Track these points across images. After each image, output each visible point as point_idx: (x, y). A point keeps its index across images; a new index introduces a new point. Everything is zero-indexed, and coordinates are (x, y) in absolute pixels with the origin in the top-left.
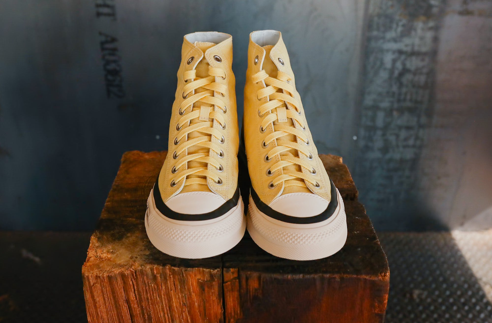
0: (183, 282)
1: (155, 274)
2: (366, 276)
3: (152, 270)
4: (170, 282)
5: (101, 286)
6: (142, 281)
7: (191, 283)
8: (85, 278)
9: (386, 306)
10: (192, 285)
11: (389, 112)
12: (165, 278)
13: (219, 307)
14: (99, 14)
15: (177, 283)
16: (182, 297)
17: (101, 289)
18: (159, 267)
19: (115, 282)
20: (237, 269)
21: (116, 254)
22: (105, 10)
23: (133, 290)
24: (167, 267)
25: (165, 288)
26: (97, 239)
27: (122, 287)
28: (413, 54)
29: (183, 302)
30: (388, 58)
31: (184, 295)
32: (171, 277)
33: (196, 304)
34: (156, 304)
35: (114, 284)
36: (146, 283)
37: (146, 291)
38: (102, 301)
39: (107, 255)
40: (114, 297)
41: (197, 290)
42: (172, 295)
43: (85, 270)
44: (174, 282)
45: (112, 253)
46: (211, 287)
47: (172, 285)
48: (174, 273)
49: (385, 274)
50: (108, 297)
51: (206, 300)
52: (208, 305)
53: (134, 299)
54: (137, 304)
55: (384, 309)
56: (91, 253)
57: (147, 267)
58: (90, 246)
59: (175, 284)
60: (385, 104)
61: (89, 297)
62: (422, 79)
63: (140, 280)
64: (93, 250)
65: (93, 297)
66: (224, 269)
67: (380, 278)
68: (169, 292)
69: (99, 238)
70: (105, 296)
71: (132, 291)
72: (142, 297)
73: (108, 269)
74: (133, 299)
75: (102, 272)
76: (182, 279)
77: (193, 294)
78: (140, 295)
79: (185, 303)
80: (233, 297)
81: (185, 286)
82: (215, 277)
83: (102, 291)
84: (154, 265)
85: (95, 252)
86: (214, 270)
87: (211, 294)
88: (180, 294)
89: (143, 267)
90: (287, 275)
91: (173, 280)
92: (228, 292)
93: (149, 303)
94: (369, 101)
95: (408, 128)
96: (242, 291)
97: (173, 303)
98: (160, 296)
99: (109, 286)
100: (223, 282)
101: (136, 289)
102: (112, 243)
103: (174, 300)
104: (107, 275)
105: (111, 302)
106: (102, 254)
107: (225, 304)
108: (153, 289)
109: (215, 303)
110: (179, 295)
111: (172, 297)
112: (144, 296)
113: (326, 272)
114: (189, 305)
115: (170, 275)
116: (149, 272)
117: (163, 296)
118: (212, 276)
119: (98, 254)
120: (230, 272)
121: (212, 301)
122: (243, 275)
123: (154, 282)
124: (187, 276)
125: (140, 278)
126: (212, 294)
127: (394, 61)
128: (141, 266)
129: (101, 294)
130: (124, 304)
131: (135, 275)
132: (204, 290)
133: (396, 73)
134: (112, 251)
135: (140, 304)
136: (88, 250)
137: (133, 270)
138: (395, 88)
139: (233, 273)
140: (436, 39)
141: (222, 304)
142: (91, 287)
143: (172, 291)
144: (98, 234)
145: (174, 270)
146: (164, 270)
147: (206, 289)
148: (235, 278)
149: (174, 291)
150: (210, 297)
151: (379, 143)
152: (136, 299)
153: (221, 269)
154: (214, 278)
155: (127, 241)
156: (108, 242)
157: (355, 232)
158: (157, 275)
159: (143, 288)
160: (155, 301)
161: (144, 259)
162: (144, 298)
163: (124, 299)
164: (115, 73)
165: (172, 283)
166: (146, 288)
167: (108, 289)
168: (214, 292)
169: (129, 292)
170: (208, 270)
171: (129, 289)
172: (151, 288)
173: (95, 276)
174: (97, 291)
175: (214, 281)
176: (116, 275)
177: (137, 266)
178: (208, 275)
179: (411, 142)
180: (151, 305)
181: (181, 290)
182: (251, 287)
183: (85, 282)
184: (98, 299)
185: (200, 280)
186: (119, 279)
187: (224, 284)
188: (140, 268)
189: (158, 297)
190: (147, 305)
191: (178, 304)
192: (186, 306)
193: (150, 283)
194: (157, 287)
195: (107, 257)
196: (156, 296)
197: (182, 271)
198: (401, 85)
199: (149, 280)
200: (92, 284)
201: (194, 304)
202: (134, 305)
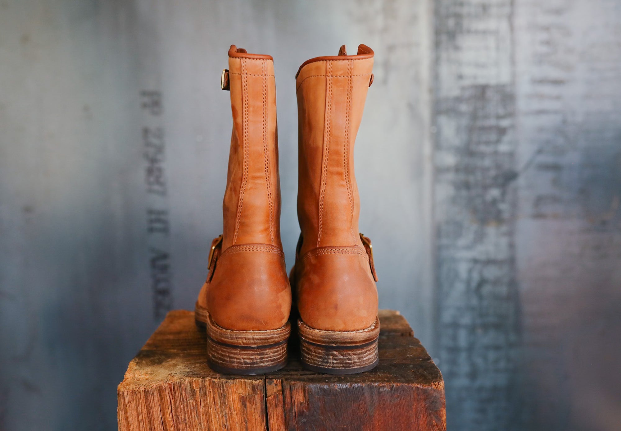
0: (223, 397)
1: (194, 389)
2: (418, 385)
3: (191, 384)
4: (210, 399)
5: (136, 405)
6: (181, 398)
7: (232, 398)
8: (120, 394)
9: (445, 424)
10: (233, 401)
11: (472, 329)
12: (205, 393)
13: (263, 428)
14: (151, 230)
15: (217, 398)
16: (222, 415)
17: (136, 408)
18: (198, 380)
19: (151, 398)
20: (280, 380)
21: (154, 374)
22: (158, 225)
23: (170, 407)
24: (207, 379)
25: (204, 407)
26: (135, 363)
27: (158, 405)
28: (489, 262)
29: (223, 423)
30: (463, 269)
31: (224, 414)
32: (210, 392)
33: (237, 425)
34: (194, 426)
35: (150, 401)
36: (184, 399)
37: (184, 410)
38: (136, 424)
39: (145, 376)
40: (149, 418)
41: (238, 407)
42: (211, 414)
43: (121, 387)
44: (214, 398)
45: (151, 374)
46: (252, 401)
47: (212, 402)
48: (214, 386)
49: (438, 383)
50: (143, 419)
51: (248, 419)
52: (250, 426)
53: (171, 419)
54: (174, 426)
55: (444, 428)
56: (128, 375)
57: (186, 380)
58: (128, 370)
59: (215, 400)
60: (466, 320)
61: (122, 419)
62: (503, 290)
63: (178, 396)
64: (131, 372)
65: (127, 418)
66: (267, 380)
67: (434, 386)
68: (208, 411)
69: (137, 363)
70: (139, 417)
71: (169, 409)
72: (180, 417)
73: (145, 383)
74: (169, 419)
75: (139, 386)
76: (223, 393)
77: (234, 412)
78: (177, 416)
79: (226, 424)
80: (277, 415)
81: (225, 403)
82: (257, 389)
83: (137, 412)
84: (193, 378)
85: (133, 374)
86: (257, 381)
87: (253, 411)
88: (221, 413)
89: (181, 379)
90: (333, 385)
91: (213, 396)
92: (272, 409)
93: (186, 425)
94: (447, 317)
95: (497, 348)
96: (287, 406)
97: (212, 425)
98: (198, 416)
99: (145, 404)
100: (266, 397)
101: (174, 409)
102: (151, 366)
103: (214, 421)
104: (144, 389)
105: (146, 424)
106: (140, 376)
107: (269, 424)
108: (192, 407)
109: (257, 423)
110: (218, 415)
111: (211, 417)
112: (182, 416)
113: (375, 382)
114: (229, 427)
115: (209, 389)
116: (188, 386)
117: (201, 416)
118: (254, 388)
119: (136, 376)
120: (273, 385)
121: (254, 420)
122: (287, 387)
123: (193, 399)
124: (228, 390)
125: (178, 394)
126: (255, 411)
127: (470, 271)
128: (180, 379)
129: (136, 415)
130: (160, 427)
131: (173, 388)
132: (245, 406)
133: (474, 284)
134: (151, 373)
135: (177, 427)
136: (125, 373)
137: (171, 383)
138: (474, 301)
139: (276, 385)
140: (512, 246)
141: (265, 424)
142: (125, 406)
143: (211, 409)
144: (137, 360)
145: (214, 382)
146: (204, 383)
147: (248, 405)
148: (278, 391)
149: (214, 408)
150: (252, 414)
151: (464, 368)
152: (173, 420)
153: (264, 380)
154: (256, 391)
155: (167, 364)
156: (147, 365)
157: (408, 356)
158: (197, 389)
159: (180, 406)
160: (192, 422)
161: (184, 374)
162: (182, 418)
163: (160, 421)
164: (164, 292)
165: (212, 399)
166: (184, 405)
167: (143, 407)
168: (257, 408)
169: (166, 410)
170: (250, 381)
171: (166, 406)
172: (189, 406)
173: (131, 391)
174: (132, 411)
175: (256, 394)
176: (153, 389)
177: (176, 379)
178: (250, 387)
179: (502, 364)
180: (189, 428)
181: (221, 407)
182: (296, 401)
183: (120, 400)
184: (131, 422)
185: (242, 395)
186: (156, 394)
187: (267, 399)
188: (179, 381)
189: (197, 417)
190: (185, 428)
191: (218, 427)
192: (226, 428)
193: (189, 400)
194: (196, 405)
195: (145, 377)
196: (194, 416)
197: (222, 383)
198: (481, 298)
199: (187, 396)
200: (127, 402)
201: (236, 425)
202: (170, 427)
